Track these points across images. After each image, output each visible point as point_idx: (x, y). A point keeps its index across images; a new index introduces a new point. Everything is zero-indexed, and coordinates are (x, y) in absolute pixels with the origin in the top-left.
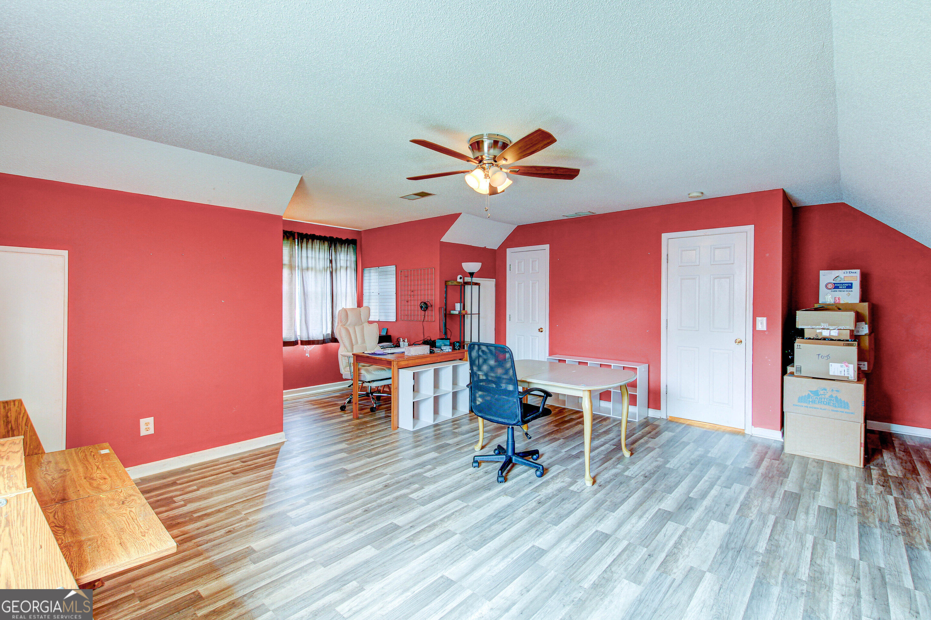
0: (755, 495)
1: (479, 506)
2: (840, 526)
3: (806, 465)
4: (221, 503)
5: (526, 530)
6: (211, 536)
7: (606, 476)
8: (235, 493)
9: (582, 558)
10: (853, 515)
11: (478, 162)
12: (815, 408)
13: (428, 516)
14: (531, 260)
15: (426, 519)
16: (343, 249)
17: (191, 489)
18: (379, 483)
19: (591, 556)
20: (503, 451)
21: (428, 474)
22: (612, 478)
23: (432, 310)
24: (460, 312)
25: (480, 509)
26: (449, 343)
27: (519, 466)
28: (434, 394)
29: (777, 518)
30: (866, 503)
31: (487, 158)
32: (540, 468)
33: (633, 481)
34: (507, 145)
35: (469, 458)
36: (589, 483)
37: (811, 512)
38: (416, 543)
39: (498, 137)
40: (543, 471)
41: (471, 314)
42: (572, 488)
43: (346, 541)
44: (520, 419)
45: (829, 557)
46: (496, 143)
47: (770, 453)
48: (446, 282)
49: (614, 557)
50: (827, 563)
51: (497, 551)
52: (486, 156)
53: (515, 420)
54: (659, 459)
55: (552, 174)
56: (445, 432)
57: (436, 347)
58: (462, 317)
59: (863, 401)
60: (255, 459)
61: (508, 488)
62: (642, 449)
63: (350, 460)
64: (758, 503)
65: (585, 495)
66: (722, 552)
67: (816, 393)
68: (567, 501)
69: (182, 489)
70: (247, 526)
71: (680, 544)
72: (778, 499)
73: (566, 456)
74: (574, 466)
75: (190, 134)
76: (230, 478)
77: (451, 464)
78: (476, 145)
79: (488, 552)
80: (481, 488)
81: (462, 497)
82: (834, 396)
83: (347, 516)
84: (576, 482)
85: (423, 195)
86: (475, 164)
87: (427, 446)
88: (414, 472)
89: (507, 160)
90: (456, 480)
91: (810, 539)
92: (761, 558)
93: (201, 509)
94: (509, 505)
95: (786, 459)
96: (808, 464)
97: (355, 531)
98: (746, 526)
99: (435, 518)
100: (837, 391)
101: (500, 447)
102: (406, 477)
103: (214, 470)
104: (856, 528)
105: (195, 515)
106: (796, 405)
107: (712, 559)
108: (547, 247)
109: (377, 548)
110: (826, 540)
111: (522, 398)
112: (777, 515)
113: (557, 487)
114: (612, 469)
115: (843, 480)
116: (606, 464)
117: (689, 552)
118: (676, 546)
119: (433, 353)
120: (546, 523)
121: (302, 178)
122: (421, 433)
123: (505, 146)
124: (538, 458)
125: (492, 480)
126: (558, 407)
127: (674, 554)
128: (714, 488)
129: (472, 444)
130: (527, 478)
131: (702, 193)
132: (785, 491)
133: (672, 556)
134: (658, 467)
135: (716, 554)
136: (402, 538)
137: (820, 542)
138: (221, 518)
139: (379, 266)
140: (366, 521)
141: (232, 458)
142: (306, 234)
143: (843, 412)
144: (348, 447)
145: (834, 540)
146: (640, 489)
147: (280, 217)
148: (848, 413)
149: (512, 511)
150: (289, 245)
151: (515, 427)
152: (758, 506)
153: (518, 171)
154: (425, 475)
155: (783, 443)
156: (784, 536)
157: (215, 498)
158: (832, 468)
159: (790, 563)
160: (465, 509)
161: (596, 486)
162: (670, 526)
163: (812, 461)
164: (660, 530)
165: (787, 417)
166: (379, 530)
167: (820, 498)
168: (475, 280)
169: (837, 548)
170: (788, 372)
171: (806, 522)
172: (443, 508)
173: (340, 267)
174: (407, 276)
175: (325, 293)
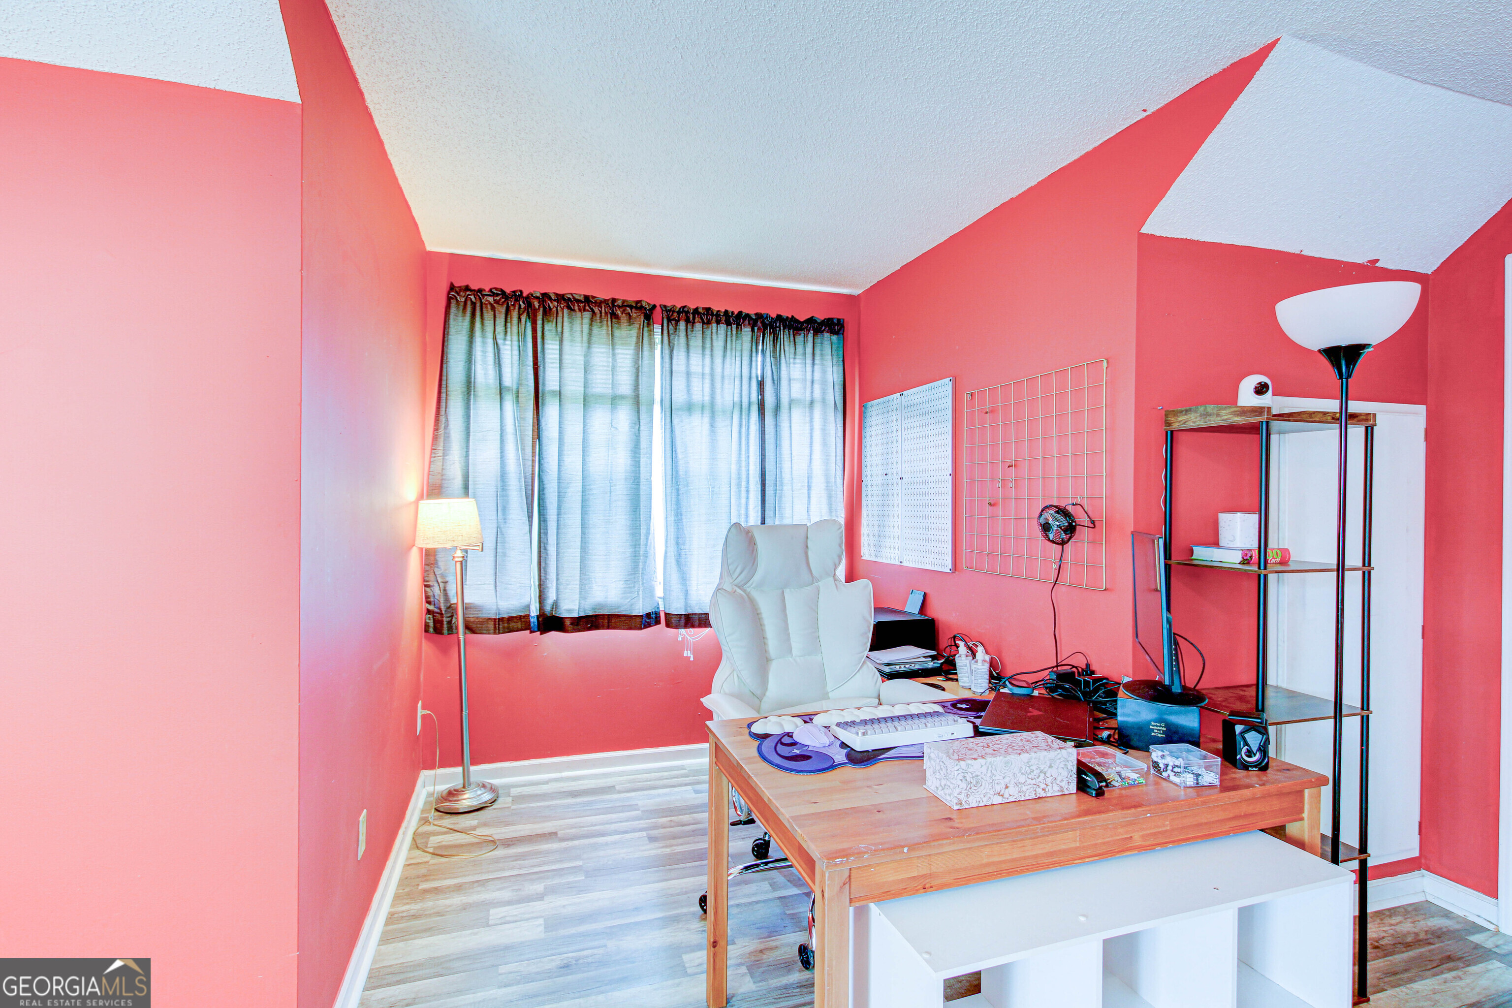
16: (799, 348)
23: (1097, 541)
24: (1241, 556)
48: (1170, 411)
58: (1252, 578)
142: (687, 309)
173: (791, 402)
174: (993, 411)
175: (744, 477)
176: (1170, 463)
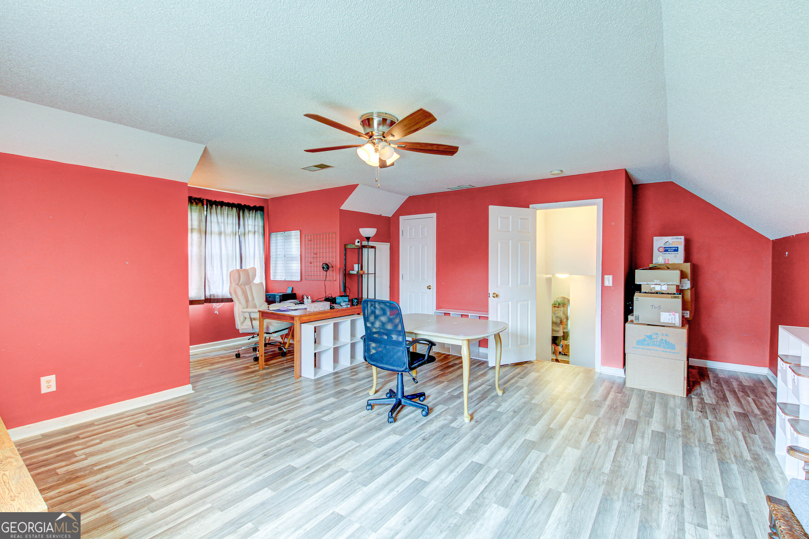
0: (603, 424)
1: (370, 445)
2: (668, 447)
3: (643, 396)
4: (123, 455)
5: (411, 465)
6: (111, 488)
7: (482, 413)
8: (137, 445)
9: (458, 487)
10: (678, 437)
11: (368, 138)
12: (649, 350)
13: (323, 457)
14: (421, 227)
15: (321, 460)
16: (251, 215)
17: (93, 442)
18: (279, 429)
19: (466, 485)
20: (394, 395)
21: (325, 418)
22: (487, 414)
23: (333, 271)
24: (358, 272)
25: (371, 448)
26: (347, 300)
27: (408, 407)
28: (334, 345)
29: (619, 443)
30: (688, 427)
31: (377, 134)
32: (425, 408)
33: (504, 416)
34: (395, 123)
35: (363, 402)
36: (467, 420)
37: (646, 436)
38: (311, 483)
39: (386, 115)
40: (428, 411)
41: (368, 274)
42: (452, 425)
43: (244, 485)
44: (407, 366)
45: (660, 474)
46: (384, 120)
47: (615, 387)
48: (345, 245)
49: (486, 484)
50: (658, 479)
51: (385, 486)
52: (376, 132)
53: (403, 367)
54: (526, 396)
55: (434, 150)
56: (343, 379)
57: (336, 304)
58: (360, 276)
59: (686, 343)
60: (161, 411)
61: (397, 427)
62: (513, 388)
63: (253, 408)
64: (605, 431)
65: (463, 430)
66: (575, 475)
67: (650, 337)
68: (447, 437)
69: (84, 444)
70: (147, 476)
71: (541, 470)
72: (620, 426)
73: (449, 396)
74: (455, 406)
75: (87, 101)
76: (135, 430)
77: (347, 408)
78: (367, 122)
79: (377, 487)
80: (373, 428)
81: (354, 438)
82: (664, 339)
83: (247, 461)
84: (456, 419)
85: (322, 167)
86: (366, 139)
87: (327, 392)
88: (313, 417)
89: (394, 136)
90: (351, 422)
91: (645, 458)
92: (606, 477)
93: (103, 461)
94: (397, 443)
95: (627, 393)
96: (644, 396)
97: (253, 476)
98: (595, 451)
99: (329, 458)
100: (666, 335)
101: (391, 391)
102: (305, 422)
103: (119, 423)
104: (681, 448)
105: (96, 468)
106: (635, 348)
107: (567, 481)
108: (434, 215)
109: (273, 490)
110: (657, 459)
111: (409, 348)
112: (619, 440)
113: (440, 424)
114: (487, 406)
115: (671, 408)
116: (482, 402)
117: (549, 476)
118: (537, 471)
119: (333, 309)
120: (429, 457)
121: (206, 147)
122: (322, 380)
123: (392, 123)
124: (424, 399)
125: (383, 421)
126: (444, 354)
127: (536, 478)
128: (570, 419)
129: (367, 389)
130: (414, 418)
131: (562, 171)
132: (626, 419)
133: (534, 480)
134: (525, 403)
135: (570, 476)
136: (299, 479)
137: (653, 461)
138: (122, 469)
139: (284, 231)
140: (265, 465)
141: (137, 411)
142: (215, 201)
143: (670, 352)
144: (253, 397)
145: (664, 459)
146: (510, 423)
147: (186, 184)
148: (675, 353)
149: (399, 448)
150: (198, 210)
151: (404, 373)
152: (604, 433)
153: (405, 146)
154: (322, 419)
155: (625, 379)
156: (625, 457)
157: (118, 450)
158: (662, 399)
159: (629, 481)
160: (358, 449)
161: (473, 422)
162: (534, 454)
163: (647, 393)
164: (525, 458)
165: (628, 357)
166: (276, 472)
167: (653, 424)
168: (371, 244)
169: (666, 466)
170: (629, 320)
171: (642, 445)
172: (338, 448)
173: (249, 231)
174: (311, 240)
175: (234, 255)
176: (345, 255)
